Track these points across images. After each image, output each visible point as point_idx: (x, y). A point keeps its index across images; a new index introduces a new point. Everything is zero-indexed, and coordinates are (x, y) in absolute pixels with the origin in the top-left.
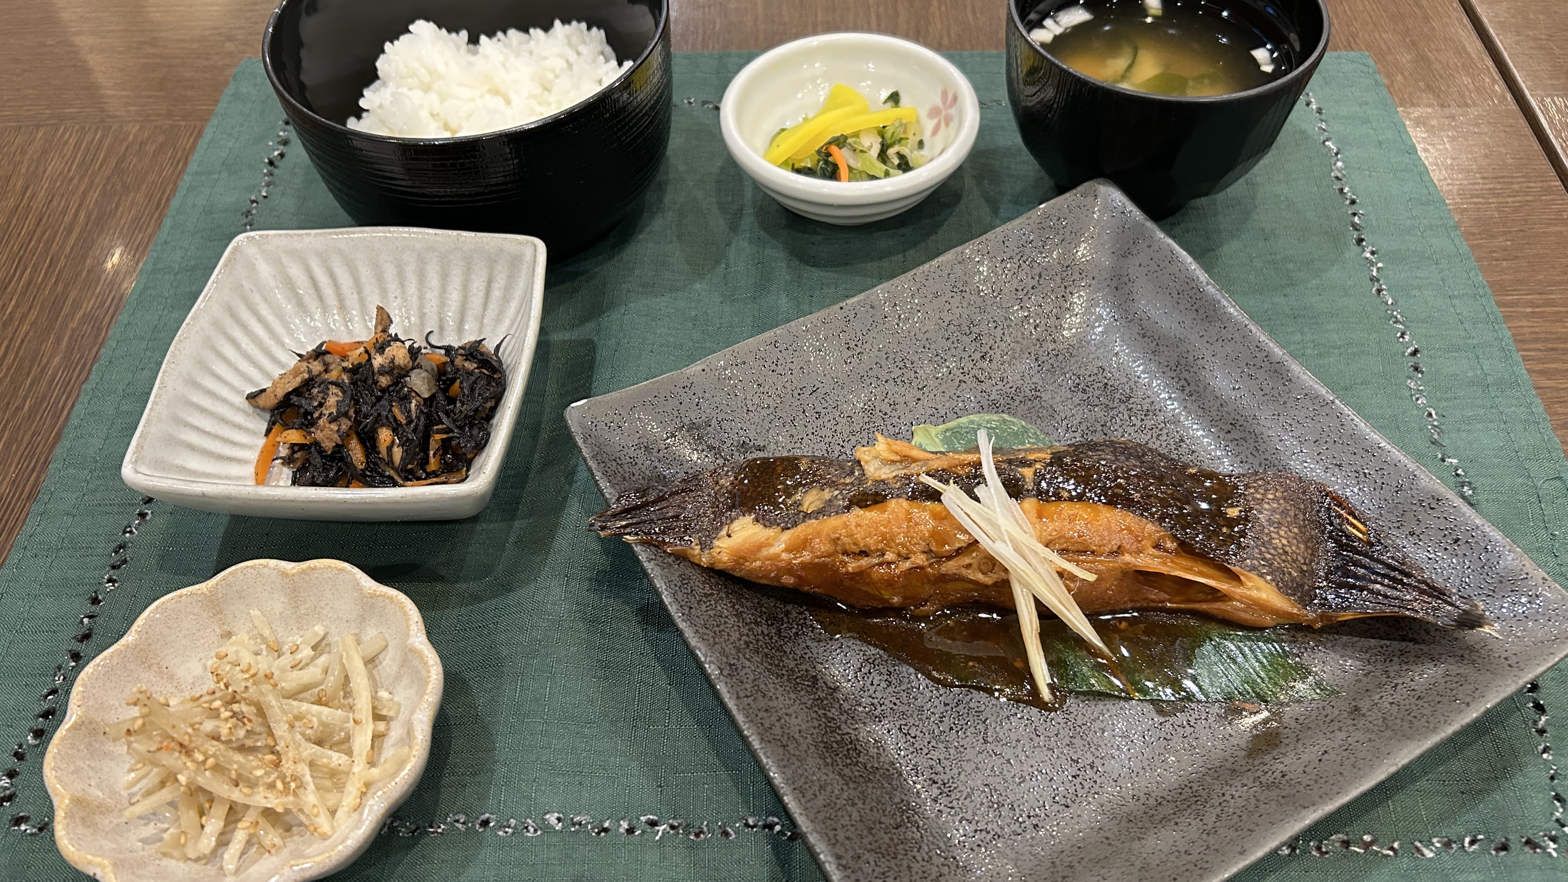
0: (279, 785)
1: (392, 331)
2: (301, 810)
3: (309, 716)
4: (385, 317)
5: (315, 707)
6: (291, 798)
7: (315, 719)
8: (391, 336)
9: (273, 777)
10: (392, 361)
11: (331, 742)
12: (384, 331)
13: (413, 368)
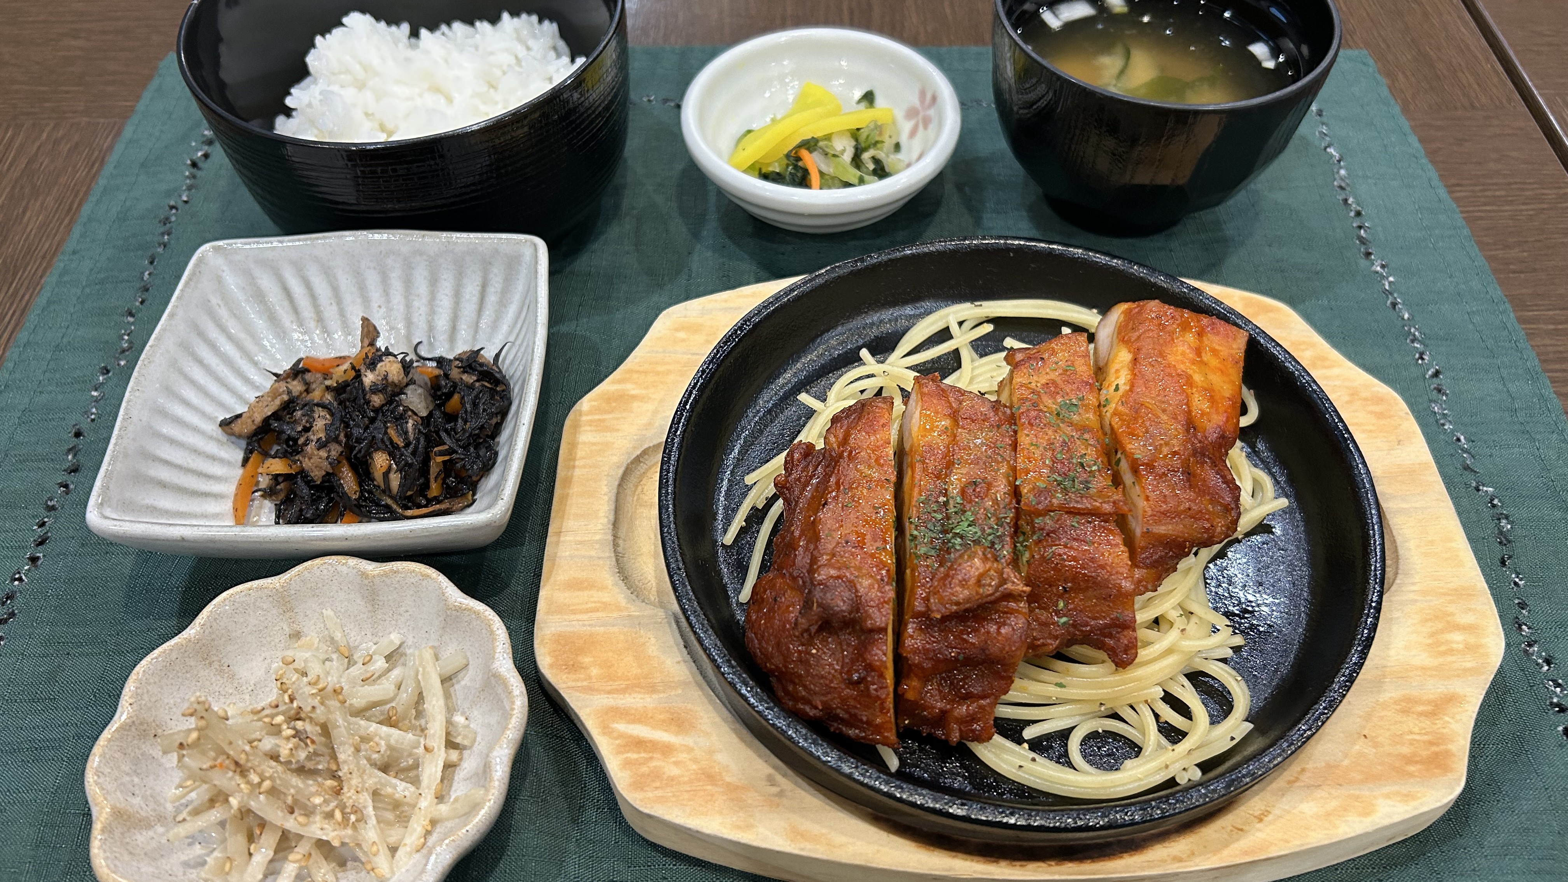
0: (338, 815)
1: (381, 343)
2: (359, 845)
3: (377, 739)
4: (371, 329)
5: (385, 729)
6: (349, 831)
7: (383, 743)
8: (379, 350)
9: (333, 805)
10: (386, 377)
11: (397, 768)
12: (372, 344)
13: (407, 385)
